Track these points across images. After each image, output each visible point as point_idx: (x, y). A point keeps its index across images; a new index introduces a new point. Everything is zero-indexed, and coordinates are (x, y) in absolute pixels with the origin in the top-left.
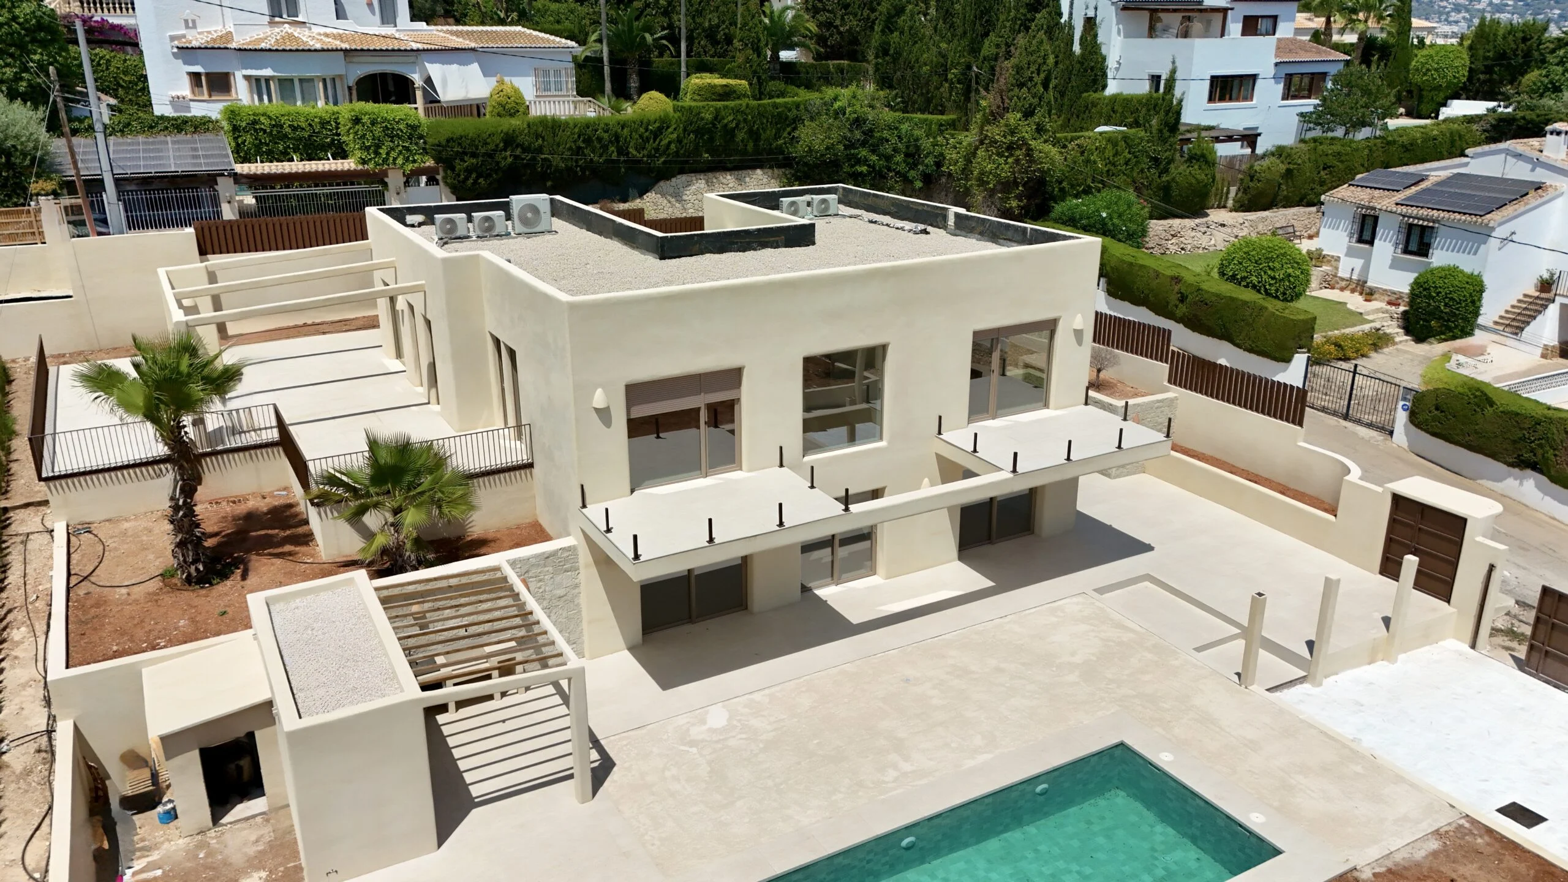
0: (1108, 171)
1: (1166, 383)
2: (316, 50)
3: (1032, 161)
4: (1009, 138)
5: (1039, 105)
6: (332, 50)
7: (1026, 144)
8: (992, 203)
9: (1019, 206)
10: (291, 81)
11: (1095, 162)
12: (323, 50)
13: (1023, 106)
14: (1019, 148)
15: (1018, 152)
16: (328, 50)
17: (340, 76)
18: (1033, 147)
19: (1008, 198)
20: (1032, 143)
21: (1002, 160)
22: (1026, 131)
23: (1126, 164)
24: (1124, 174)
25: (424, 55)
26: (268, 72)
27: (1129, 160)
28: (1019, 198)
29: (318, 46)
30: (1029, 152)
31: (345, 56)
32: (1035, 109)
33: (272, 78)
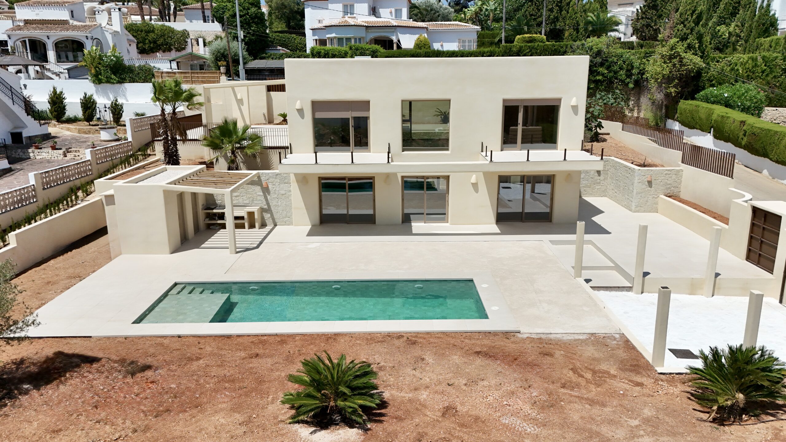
0: (748, 76)
1: (680, 163)
2: (352, 26)
3: (682, 64)
4: (670, 52)
5: (691, 33)
6: (359, 26)
7: (680, 55)
8: (661, 91)
9: (676, 92)
10: (342, 39)
11: (738, 70)
12: (354, 25)
13: (680, 34)
14: (675, 57)
15: (675, 60)
16: (357, 26)
17: (363, 38)
18: (683, 56)
19: (669, 87)
20: (683, 55)
21: (665, 66)
22: (680, 48)
23: (763, 72)
24: (761, 78)
25: (398, 29)
26: (333, 35)
27: (765, 70)
28: (675, 86)
29: (353, 24)
30: (681, 59)
31: (366, 29)
32: (688, 35)
33: (335, 37)
